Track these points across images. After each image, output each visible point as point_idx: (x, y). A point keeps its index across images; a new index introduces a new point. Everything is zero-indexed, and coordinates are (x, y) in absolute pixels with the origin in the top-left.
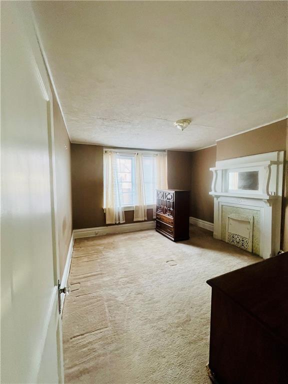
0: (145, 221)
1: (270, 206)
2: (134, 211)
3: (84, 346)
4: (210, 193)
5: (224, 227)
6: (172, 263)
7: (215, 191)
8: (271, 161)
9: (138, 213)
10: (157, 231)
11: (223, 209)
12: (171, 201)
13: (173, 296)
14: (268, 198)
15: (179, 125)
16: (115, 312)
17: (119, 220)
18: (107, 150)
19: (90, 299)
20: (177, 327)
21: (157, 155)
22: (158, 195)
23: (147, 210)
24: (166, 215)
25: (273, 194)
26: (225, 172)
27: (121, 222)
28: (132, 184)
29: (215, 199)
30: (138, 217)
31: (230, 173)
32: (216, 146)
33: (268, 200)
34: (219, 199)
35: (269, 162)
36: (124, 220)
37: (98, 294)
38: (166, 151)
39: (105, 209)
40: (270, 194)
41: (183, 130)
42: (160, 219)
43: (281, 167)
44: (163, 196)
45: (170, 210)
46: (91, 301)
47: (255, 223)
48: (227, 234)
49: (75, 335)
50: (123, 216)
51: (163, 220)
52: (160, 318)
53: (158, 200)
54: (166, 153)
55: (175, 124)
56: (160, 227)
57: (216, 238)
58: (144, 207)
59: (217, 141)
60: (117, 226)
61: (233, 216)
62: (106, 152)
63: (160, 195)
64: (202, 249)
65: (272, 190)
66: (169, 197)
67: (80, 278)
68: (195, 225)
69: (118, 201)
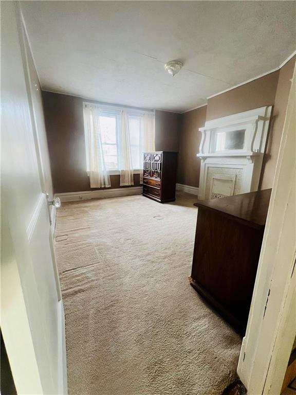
0: (131, 186)
1: (252, 163)
2: (119, 175)
3: (77, 276)
4: (198, 155)
5: (208, 188)
6: (159, 218)
7: (203, 153)
8: (259, 116)
9: (124, 178)
10: (144, 195)
11: (209, 171)
12: (159, 162)
13: (160, 240)
14: (251, 154)
15: (170, 68)
16: (106, 252)
17: (105, 184)
18: (87, 103)
19: (79, 245)
20: (165, 258)
21: (144, 114)
22: (145, 158)
23: (134, 174)
24: (153, 178)
25: (256, 151)
26: (213, 131)
27: (107, 186)
28: (117, 146)
29: (202, 161)
30: (124, 182)
31: (218, 134)
32: (206, 106)
33: (251, 156)
34: (205, 161)
35: (257, 116)
36: (109, 185)
37: (87, 242)
38: (154, 110)
39: (89, 172)
40: (254, 151)
41: (174, 75)
42: (147, 183)
43: (267, 123)
44: (150, 159)
45: (157, 172)
46: (80, 247)
47: (237, 181)
48: (211, 194)
49: (68, 270)
50: (108, 180)
51: (150, 183)
52: (149, 254)
53: (145, 164)
54: (154, 113)
55: (166, 67)
56: (147, 191)
57: (200, 199)
58: (131, 171)
59: (208, 98)
60: (102, 191)
61: (217, 176)
62: (86, 106)
63: (148, 158)
64: (187, 208)
65: (256, 148)
66: (157, 158)
67: (67, 232)
68: (181, 191)
69: (102, 164)
